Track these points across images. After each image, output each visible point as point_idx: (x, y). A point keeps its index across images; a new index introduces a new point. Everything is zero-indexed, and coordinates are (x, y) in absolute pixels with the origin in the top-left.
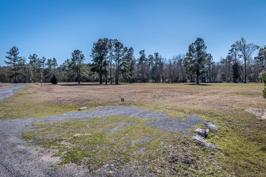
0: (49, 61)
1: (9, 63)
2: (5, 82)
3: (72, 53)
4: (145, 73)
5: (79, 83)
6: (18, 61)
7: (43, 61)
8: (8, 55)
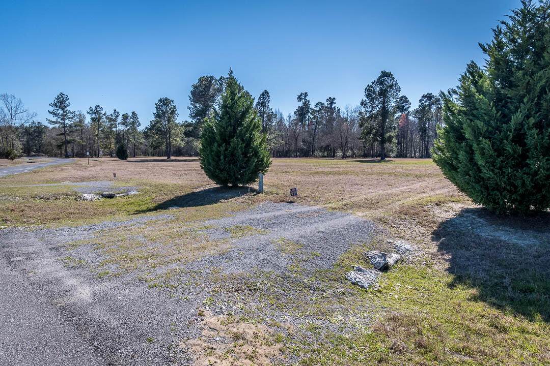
0: (125, 117)
1: (56, 123)
2: (52, 155)
3: (156, 104)
4: (300, 139)
5: (169, 157)
6: (69, 118)
7: (114, 117)
8: (52, 109)
